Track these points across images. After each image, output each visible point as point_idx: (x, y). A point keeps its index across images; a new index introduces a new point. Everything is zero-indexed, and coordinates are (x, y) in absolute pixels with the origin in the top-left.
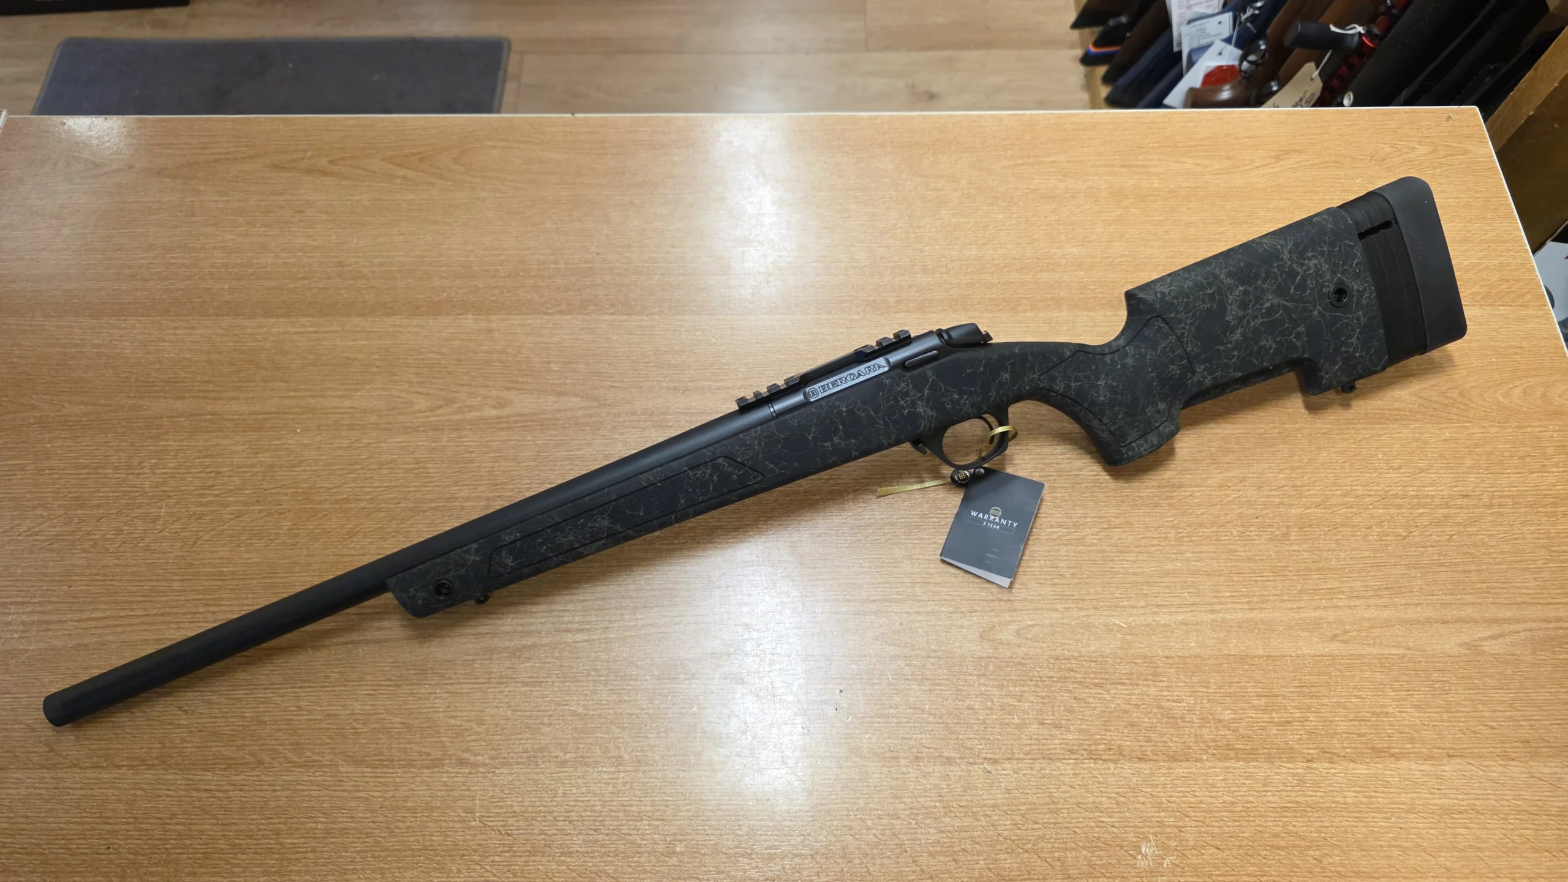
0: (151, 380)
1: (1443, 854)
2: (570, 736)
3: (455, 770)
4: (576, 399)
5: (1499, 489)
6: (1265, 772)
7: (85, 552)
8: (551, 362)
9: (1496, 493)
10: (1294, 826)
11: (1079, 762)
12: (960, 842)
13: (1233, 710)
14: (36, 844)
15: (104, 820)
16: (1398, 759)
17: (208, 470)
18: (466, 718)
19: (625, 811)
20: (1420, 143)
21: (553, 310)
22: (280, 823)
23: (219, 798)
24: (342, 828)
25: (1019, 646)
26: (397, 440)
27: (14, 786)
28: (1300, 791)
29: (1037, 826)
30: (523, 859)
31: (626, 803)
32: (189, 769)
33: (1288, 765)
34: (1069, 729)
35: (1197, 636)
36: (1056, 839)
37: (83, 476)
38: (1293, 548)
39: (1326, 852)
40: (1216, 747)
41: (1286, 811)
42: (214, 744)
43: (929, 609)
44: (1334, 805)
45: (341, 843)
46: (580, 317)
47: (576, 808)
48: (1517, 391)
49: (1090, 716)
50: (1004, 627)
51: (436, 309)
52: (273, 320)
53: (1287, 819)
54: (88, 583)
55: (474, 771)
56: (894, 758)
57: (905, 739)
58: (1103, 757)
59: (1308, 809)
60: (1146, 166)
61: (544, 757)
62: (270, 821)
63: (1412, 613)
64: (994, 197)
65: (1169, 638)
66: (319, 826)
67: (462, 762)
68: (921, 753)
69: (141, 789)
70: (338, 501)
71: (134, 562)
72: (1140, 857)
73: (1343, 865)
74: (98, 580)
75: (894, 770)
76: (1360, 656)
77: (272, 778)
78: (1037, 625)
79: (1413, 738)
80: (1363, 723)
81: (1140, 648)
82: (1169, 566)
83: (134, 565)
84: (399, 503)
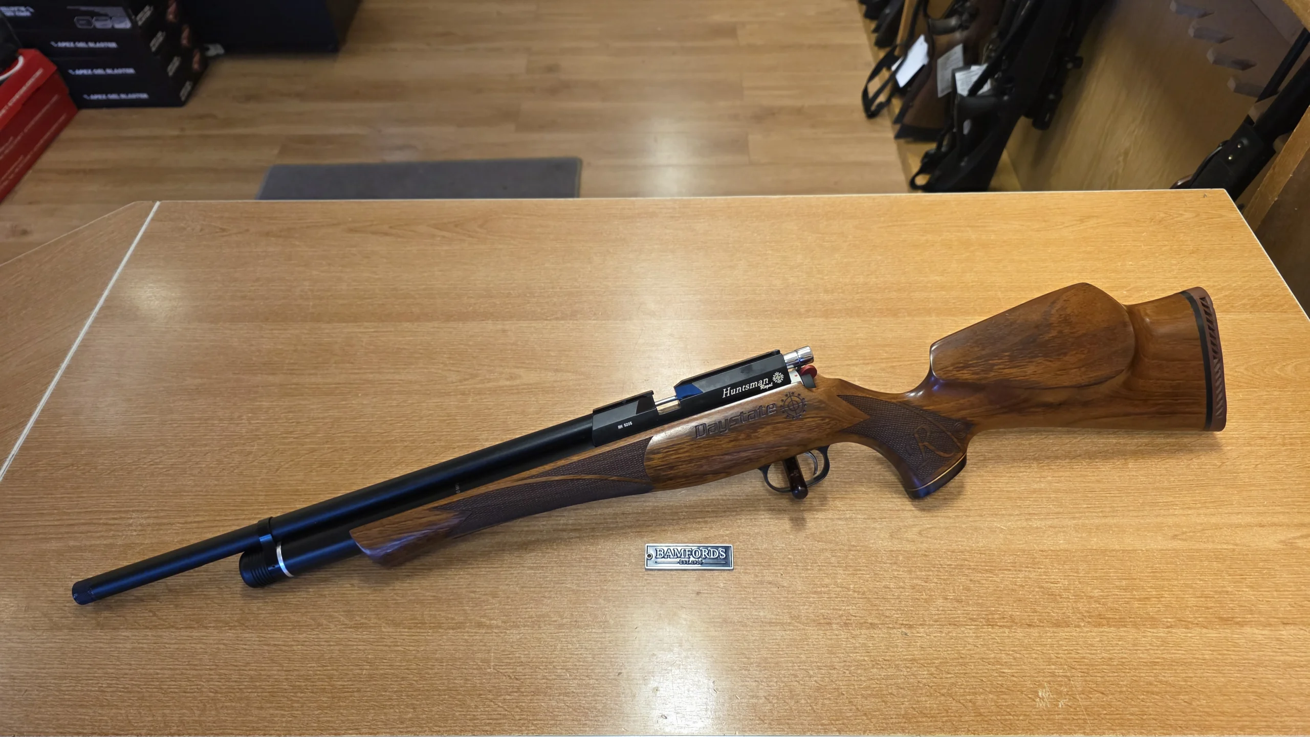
0: (252, 362)
1: (1293, 699)
2: (566, 606)
3: (474, 631)
4: (569, 374)
5: (1288, 433)
6: (1133, 635)
7: (194, 476)
8: (549, 350)
9: (1286, 436)
10: (1164, 676)
11: (979, 627)
12: (887, 686)
13: (1101, 589)
14: (135, 685)
15: (192, 667)
16: (1242, 626)
17: (291, 421)
18: (483, 593)
19: (611, 662)
20: (1185, 211)
21: (552, 318)
22: (332, 670)
23: (285, 651)
24: (383, 674)
25: (922, 543)
26: (435, 401)
27: (122, 642)
28: (1164, 650)
29: (949, 676)
30: (529, 698)
31: (612, 656)
32: (262, 629)
33: (1155, 631)
34: (968, 603)
35: (1065, 536)
36: (967, 686)
37: (197, 425)
38: (1131, 474)
39: (1194, 697)
40: (1090, 617)
41: (1155, 665)
42: (284, 611)
43: (848, 516)
44: (1195, 661)
45: (382, 685)
46: (571, 322)
47: (571, 660)
48: (1289, 368)
49: (984, 593)
50: (909, 529)
51: (463, 317)
52: (344, 324)
53: (1158, 671)
54: (194, 497)
55: (489, 631)
56: (828, 624)
57: (836, 609)
58: (999, 624)
59: (1174, 664)
60: (985, 227)
61: (545, 621)
62: (325, 668)
63: (1235, 519)
64: (874, 245)
65: (1042, 537)
66: (364, 672)
67: (480, 625)
68: (850, 620)
69: (224, 644)
70: (387, 442)
71: (230, 483)
72: (1038, 700)
73: (1210, 707)
74: (201, 495)
75: (828, 633)
76: (1198, 550)
77: (328, 636)
78: (935, 528)
79: (1251, 610)
80: (1208, 599)
81: (1020, 544)
82: (1035, 486)
83: (230, 485)
84: (434, 442)
